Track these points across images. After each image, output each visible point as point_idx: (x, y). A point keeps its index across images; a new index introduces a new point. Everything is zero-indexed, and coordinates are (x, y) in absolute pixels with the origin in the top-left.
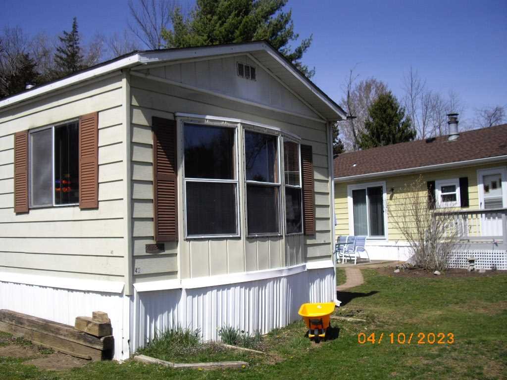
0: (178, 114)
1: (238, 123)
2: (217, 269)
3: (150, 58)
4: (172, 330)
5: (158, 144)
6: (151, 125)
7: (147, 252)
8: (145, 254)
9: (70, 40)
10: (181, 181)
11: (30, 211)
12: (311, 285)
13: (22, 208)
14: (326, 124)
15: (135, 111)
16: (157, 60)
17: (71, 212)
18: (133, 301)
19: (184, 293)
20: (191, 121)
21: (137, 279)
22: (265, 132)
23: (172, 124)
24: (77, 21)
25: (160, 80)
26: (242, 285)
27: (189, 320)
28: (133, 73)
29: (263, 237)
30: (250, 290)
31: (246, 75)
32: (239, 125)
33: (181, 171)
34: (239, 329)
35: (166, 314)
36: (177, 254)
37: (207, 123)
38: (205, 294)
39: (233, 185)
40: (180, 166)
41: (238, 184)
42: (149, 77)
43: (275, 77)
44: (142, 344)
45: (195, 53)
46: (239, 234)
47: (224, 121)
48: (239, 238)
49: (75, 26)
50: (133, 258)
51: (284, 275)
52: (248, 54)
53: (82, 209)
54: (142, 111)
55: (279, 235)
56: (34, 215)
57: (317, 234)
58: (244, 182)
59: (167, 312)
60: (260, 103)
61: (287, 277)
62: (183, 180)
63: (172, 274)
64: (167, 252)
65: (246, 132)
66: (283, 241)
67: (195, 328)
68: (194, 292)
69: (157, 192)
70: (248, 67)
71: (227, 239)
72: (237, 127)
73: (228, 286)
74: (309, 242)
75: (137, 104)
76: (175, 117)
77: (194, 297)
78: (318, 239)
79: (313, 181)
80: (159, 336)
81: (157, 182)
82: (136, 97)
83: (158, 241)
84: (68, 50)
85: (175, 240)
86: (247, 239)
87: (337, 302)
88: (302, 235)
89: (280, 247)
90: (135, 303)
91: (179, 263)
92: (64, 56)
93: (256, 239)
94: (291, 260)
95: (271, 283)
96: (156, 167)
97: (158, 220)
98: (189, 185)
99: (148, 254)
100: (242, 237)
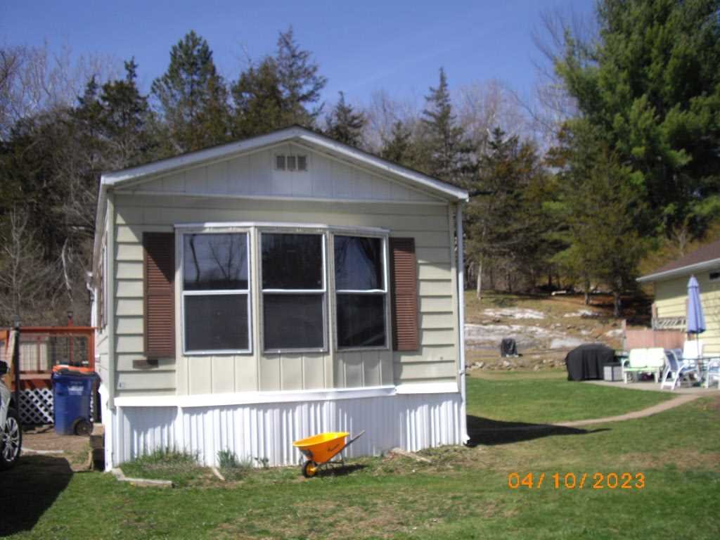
0: (176, 226)
1: (250, 227)
2: (221, 387)
3: (117, 177)
4: (168, 449)
5: (150, 260)
6: (141, 240)
7: (134, 367)
8: (131, 368)
10: (179, 294)
14: (447, 207)
15: (121, 230)
18: (116, 415)
19: (180, 411)
20: (192, 231)
21: (121, 394)
22: (298, 231)
23: (169, 239)
24: (445, 72)
25: (152, 193)
26: (252, 406)
27: (187, 440)
28: (116, 192)
29: (292, 353)
31: (289, 167)
32: (252, 230)
33: (179, 285)
34: (251, 455)
35: (158, 429)
36: (174, 371)
38: (205, 413)
41: (249, 295)
42: (138, 193)
43: (342, 162)
44: (127, 458)
46: (251, 349)
47: (233, 226)
48: (251, 354)
50: (116, 373)
51: (329, 398)
52: (292, 143)
54: (130, 227)
55: (321, 351)
57: (424, 349)
58: (260, 292)
59: (160, 427)
60: (312, 196)
61: (337, 401)
62: (181, 293)
63: (170, 390)
64: (161, 368)
66: (329, 359)
67: (195, 448)
68: (191, 411)
69: (147, 308)
70: (294, 158)
71: (235, 355)
72: (249, 231)
73: (235, 407)
74: (404, 359)
75: (123, 222)
76: (174, 229)
77: (192, 415)
78: (428, 355)
79: (415, 282)
80: (150, 453)
81: (148, 298)
82: (122, 215)
83: (149, 357)
84: (438, 110)
85: (170, 356)
86: (264, 355)
87: (465, 438)
88: (387, 350)
89: (324, 364)
90: (117, 417)
91: (176, 380)
92: (432, 119)
93: (280, 355)
94: (352, 381)
95: (305, 407)
96: (147, 282)
97: (148, 335)
98: (187, 298)
99: (137, 370)
100: (255, 353)
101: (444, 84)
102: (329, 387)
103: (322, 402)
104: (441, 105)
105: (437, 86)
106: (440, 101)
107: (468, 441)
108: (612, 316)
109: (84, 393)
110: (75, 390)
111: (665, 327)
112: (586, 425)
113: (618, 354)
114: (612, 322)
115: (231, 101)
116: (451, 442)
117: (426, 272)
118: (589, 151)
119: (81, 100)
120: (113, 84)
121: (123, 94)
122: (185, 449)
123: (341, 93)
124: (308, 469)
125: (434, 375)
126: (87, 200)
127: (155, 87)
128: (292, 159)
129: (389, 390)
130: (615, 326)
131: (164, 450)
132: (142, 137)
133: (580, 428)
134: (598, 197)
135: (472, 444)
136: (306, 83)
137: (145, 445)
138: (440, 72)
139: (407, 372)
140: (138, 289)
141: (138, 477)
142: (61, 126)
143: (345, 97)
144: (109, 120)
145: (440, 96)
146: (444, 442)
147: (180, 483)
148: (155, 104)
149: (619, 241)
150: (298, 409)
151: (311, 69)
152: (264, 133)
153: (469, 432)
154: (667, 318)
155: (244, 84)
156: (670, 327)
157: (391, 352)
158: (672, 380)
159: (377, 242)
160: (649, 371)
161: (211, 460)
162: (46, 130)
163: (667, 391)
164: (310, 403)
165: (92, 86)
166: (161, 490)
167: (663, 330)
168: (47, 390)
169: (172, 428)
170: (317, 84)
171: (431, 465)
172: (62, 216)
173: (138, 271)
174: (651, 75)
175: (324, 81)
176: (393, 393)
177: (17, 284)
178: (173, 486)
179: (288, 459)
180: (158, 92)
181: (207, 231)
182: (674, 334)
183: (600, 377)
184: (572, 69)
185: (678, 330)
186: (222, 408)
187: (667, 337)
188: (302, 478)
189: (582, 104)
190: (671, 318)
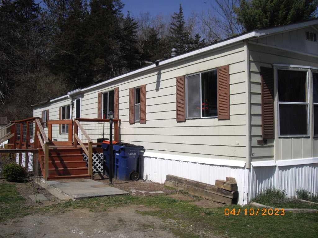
0: (274, 65)
1: (308, 69)
3: (261, 33)
4: (270, 190)
5: (265, 83)
6: (260, 72)
7: (258, 144)
8: (257, 145)
9: (179, 17)
10: (277, 103)
11: (186, 121)
13: (181, 119)
15: (252, 64)
16: (264, 34)
17: (212, 121)
18: (250, 172)
19: (277, 169)
20: (282, 68)
21: (253, 160)
23: (271, 70)
24: (182, 6)
26: (310, 165)
27: (279, 185)
30: (314, 168)
31: (311, 39)
32: (309, 70)
33: (276, 98)
34: (308, 192)
36: (273, 146)
37: (291, 69)
38: (289, 169)
39: (305, 106)
40: (276, 95)
41: (308, 105)
44: (254, 197)
45: (284, 28)
46: (309, 135)
47: (300, 67)
48: (309, 137)
49: (181, 9)
50: (251, 147)
52: (313, 27)
53: (219, 120)
54: (255, 63)
56: (189, 123)
58: (313, 104)
59: (268, 179)
62: (278, 103)
63: (270, 157)
64: (268, 145)
65: (313, 74)
67: (283, 189)
68: (283, 168)
69: (264, 110)
70: (312, 34)
71: (302, 137)
72: (308, 71)
73: (302, 166)
75: (252, 60)
77: (283, 171)
80: (263, 192)
81: (264, 104)
82: (251, 56)
83: (264, 138)
84: (177, 24)
85: (272, 137)
86: (314, 138)
90: (252, 173)
91: (274, 151)
92: (176, 28)
96: (263, 95)
97: (264, 126)
98: (281, 106)
99: (259, 145)
100: (311, 137)
101: (181, 12)
104: (179, 21)
105: (178, 12)
106: (179, 20)
110: (132, 155)
123: (128, 11)
137: (261, 188)
138: (179, 6)
140: (260, 99)
143: (130, 14)
169: (272, 178)
170: (120, 6)
173: (259, 89)
175: (124, 5)
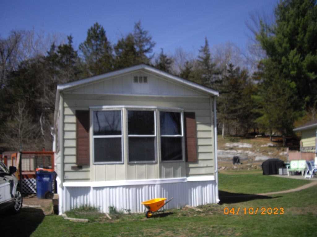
0: (90, 107)
1: (123, 108)
2: (109, 178)
3: (64, 86)
5: (80, 122)
6: (75, 114)
8: (70, 170)
12: (193, 190)
14: (209, 98)
15: (66, 109)
19: (92, 189)
21: (66, 181)
22: (144, 110)
23: (87, 112)
25: (80, 93)
26: (123, 186)
27: (95, 202)
28: (64, 93)
29: (141, 163)
31: (139, 81)
33: (91, 133)
34: (123, 208)
35: (82, 197)
36: (89, 171)
38: (103, 189)
41: (122, 138)
43: (163, 79)
44: (69, 209)
46: (123, 161)
47: (115, 107)
48: (123, 164)
50: (64, 172)
51: (157, 183)
54: (70, 108)
55: (154, 162)
57: (199, 161)
58: (127, 136)
60: (150, 94)
61: (161, 184)
62: (92, 137)
63: (87, 179)
64: (84, 169)
65: (128, 111)
66: (157, 166)
67: (98, 205)
68: (97, 188)
69: (77, 143)
71: (116, 164)
72: (122, 110)
73: (116, 187)
74: (191, 165)
75: (67, 106)
76: (89, 109)
77: (97, 190)
78: (201, 164)
79: (196, 132)
80: (78, 207)
81: (78, 139)
82: (67, 103)
83: (78, 165)
84: (204, 56)
85: (87, 164)
86: (129, 164)
87: (218, 200)
88: (183, 162)
89: (155, 168)
90: (64, 191)
91: (90, 175)
92: (202, 60)
93: (136, 164)
94: (167, 175)
95: (147, 187)
96: (78, 132)
97: (78, 156)
98: (95, 139)
99: (72, 170)
100: (125, 163)
101: (207, 44)
102: (157, 178)
103: (154, 185)
104: (206, 54)
105: (204, 45)
107: (219, 202)
108: (282, 146)
109: (50, 180)
110: (46, 179)
111: (306, 151)
112: (272, 195)
113: (285, 163)
114: (282, 149)
115: (114, 53)
116: (211, 203)
117: (200, 127)
118: (271, 73)
119: (49, 53)
120: (62, 46)
121: (67, 50)
122: (94, 205)
123: (162, 49)
124: (148, 215)
125: (204, 173)
126: (51, 96)
127: (81, 47)
128: (141, 78)
129: (184, 179)
130: (284, 150)
131: (85, 206)
132: (75, 68)
133: (269, 196)
134: (275, 94)
135: (220, 203)
136: (146, 45)
137: (76, 203)
139: (192, 171)
140: (73, 135)
141: (73, 217)
142: (40, 64)
144: (61, 61)
145: (205, 49)
146: (208, 202)
147: (92, 220)
148: (80, 54)
149: (285, 113)
150: (144, 188)
151: (148, 39)
152: (128, 66)
153: (220, 198)
154: (307, 147)
155: (120, 45)
156: (309, 151)
157: (185, 163)
158: (310, 175)
159: (178, 115)
160: (299, 170)
161: (105, 210)
162: (34, 66)
163: (308, 179)
164: (149, 185)
165: (53, 47)
166: (83, 223)
167: (305, 152)
168: (33, 179)
169: (88, 196)
170: (151, 45)
171: (202, 212)
172: (40, 103)
173: (74, 127)
174: (298, 40)
175: (155, 44)
176: (186, 181)
177: (20, 132)
178: (89, 222)
179: (139, 210)
180: (82, 49)
181: (103, 110)
182: (310, 154)
183: (277, 173)
184: (263, 37)
185: (312, 152)
186: (110, 187)
187: (307, 155)
188: (145, 219)
189: (268, 53)
190: (309, 147)
